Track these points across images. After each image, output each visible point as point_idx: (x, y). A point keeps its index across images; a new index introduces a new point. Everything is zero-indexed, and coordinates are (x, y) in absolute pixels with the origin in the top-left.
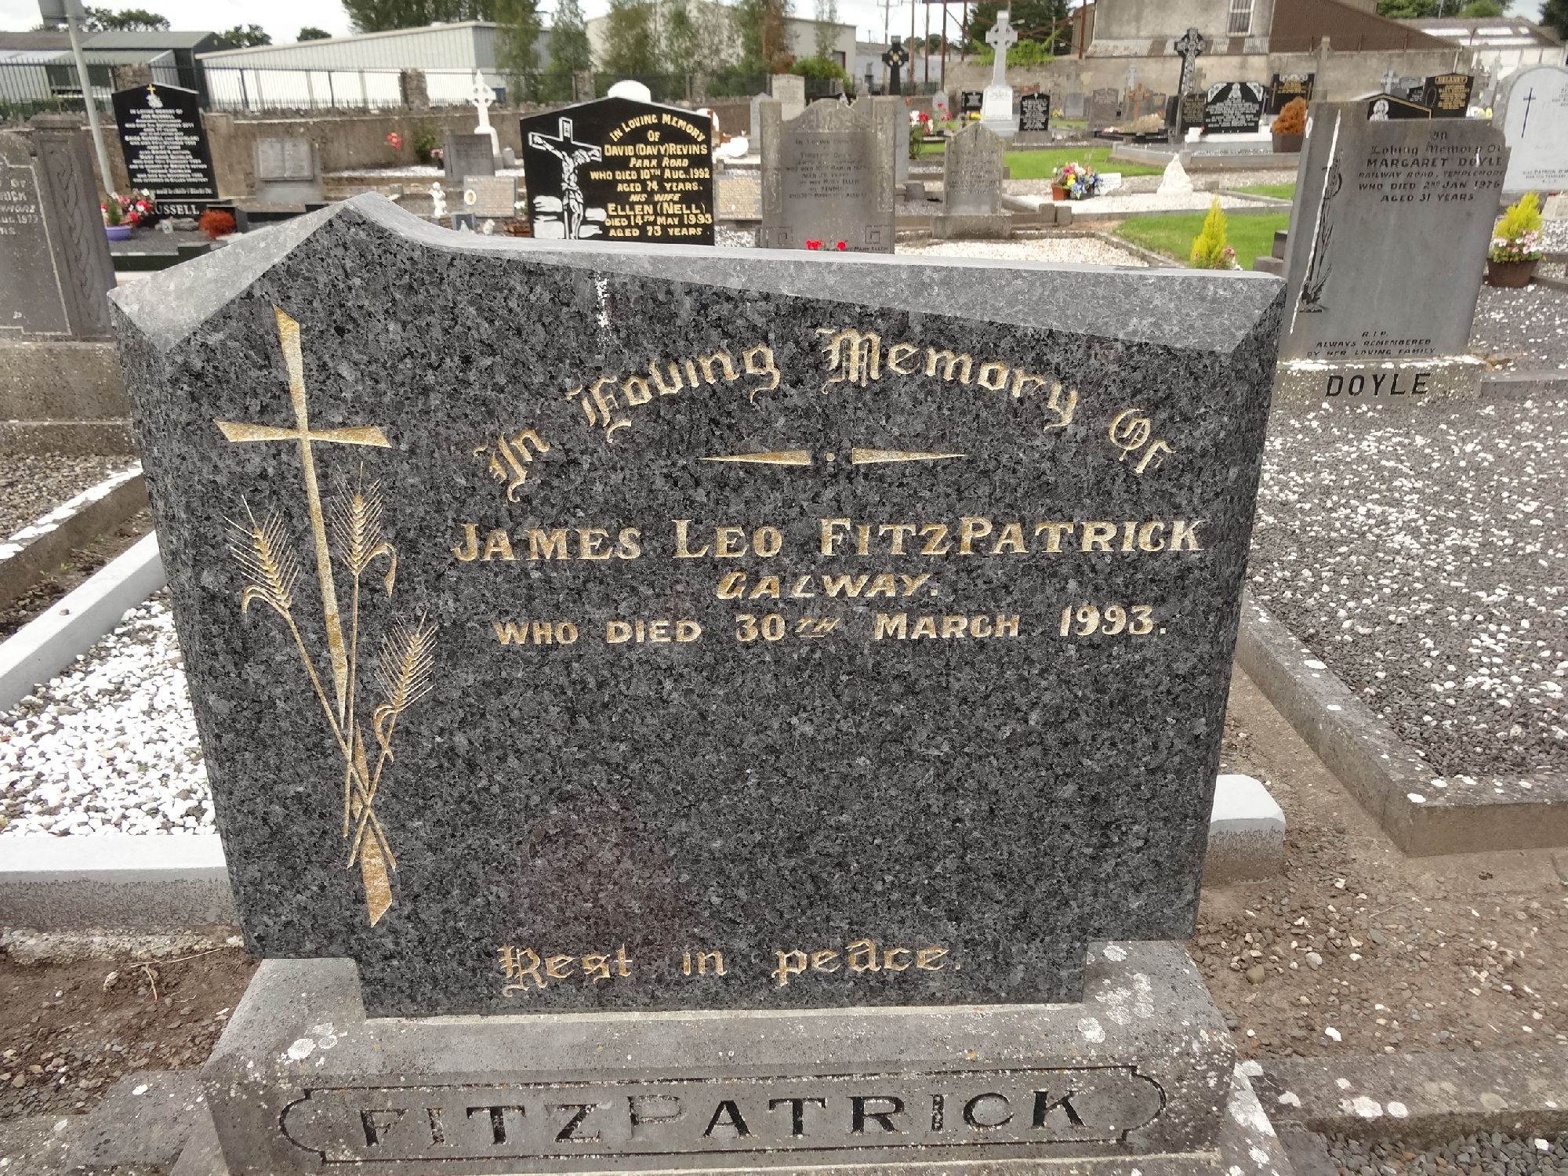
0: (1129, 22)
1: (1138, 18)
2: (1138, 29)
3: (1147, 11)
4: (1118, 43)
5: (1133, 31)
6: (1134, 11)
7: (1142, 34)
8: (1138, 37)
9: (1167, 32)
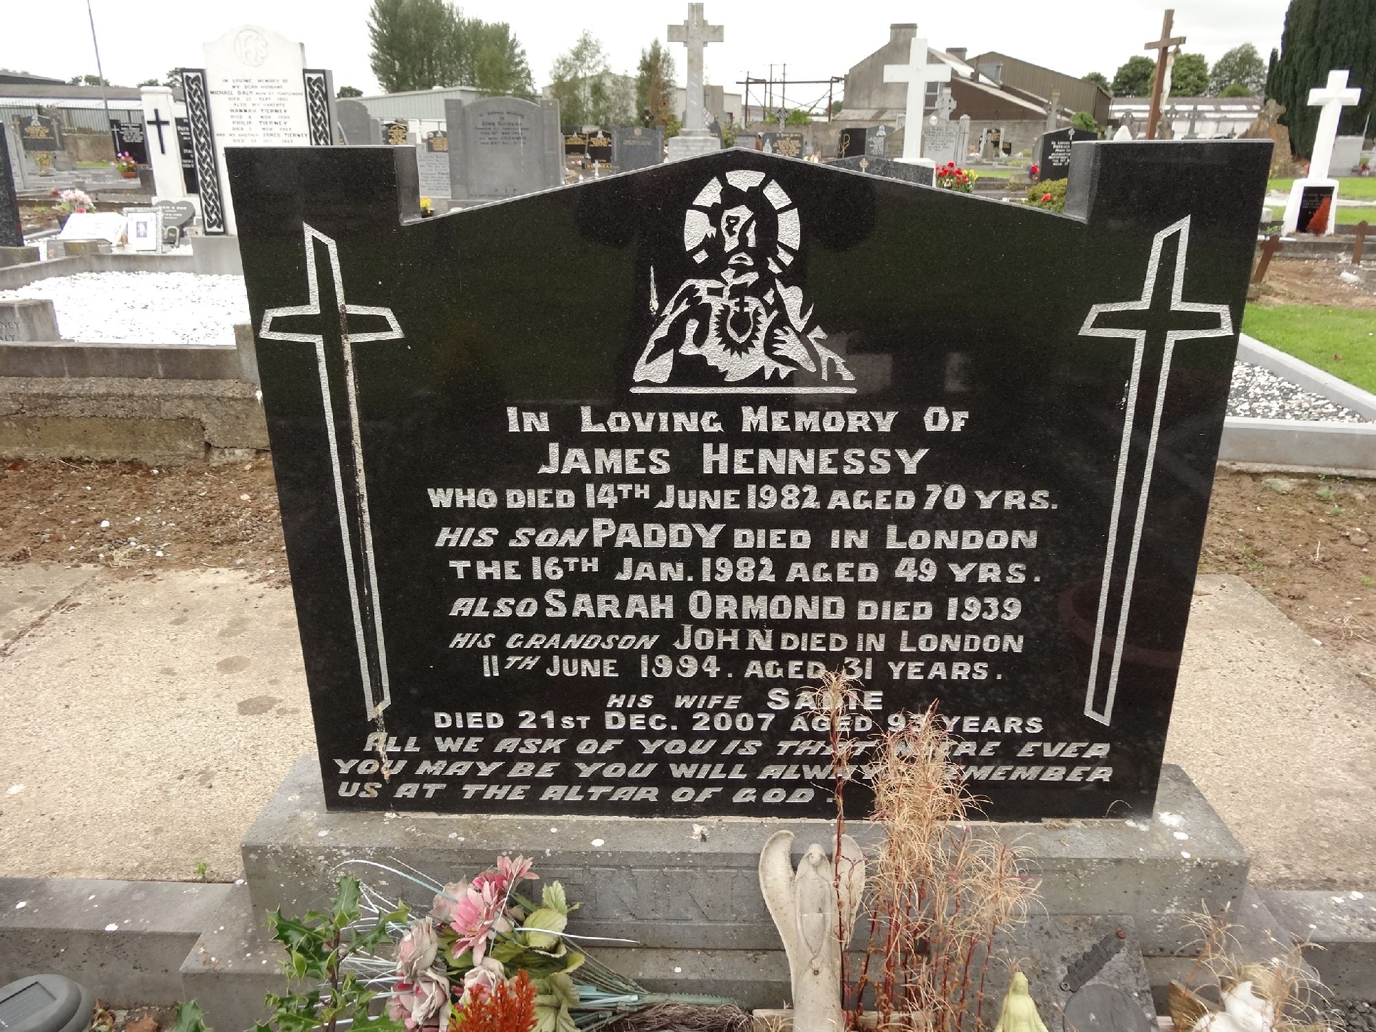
0: (864, 99)
1: (869, 96)
2: (870, 104)
3: (874, 92)
4: (857, 112)
5: (867, 105)
6: (866, 92)
7: (872, 106)
8: (869, 108)
9: (887, 105)
